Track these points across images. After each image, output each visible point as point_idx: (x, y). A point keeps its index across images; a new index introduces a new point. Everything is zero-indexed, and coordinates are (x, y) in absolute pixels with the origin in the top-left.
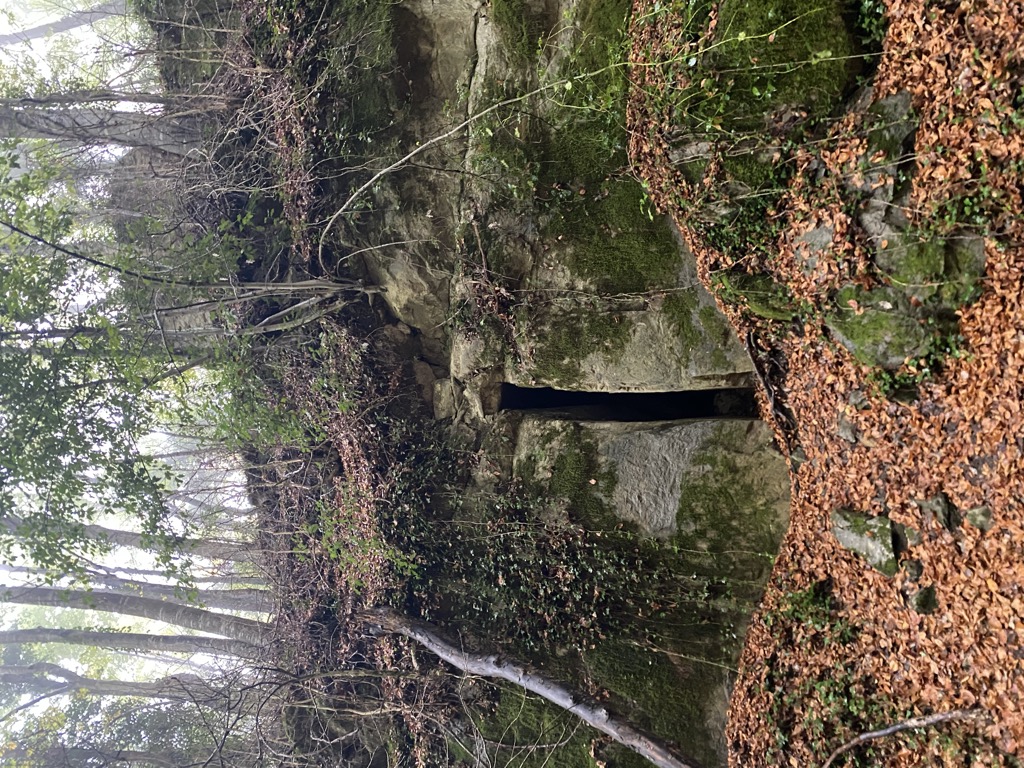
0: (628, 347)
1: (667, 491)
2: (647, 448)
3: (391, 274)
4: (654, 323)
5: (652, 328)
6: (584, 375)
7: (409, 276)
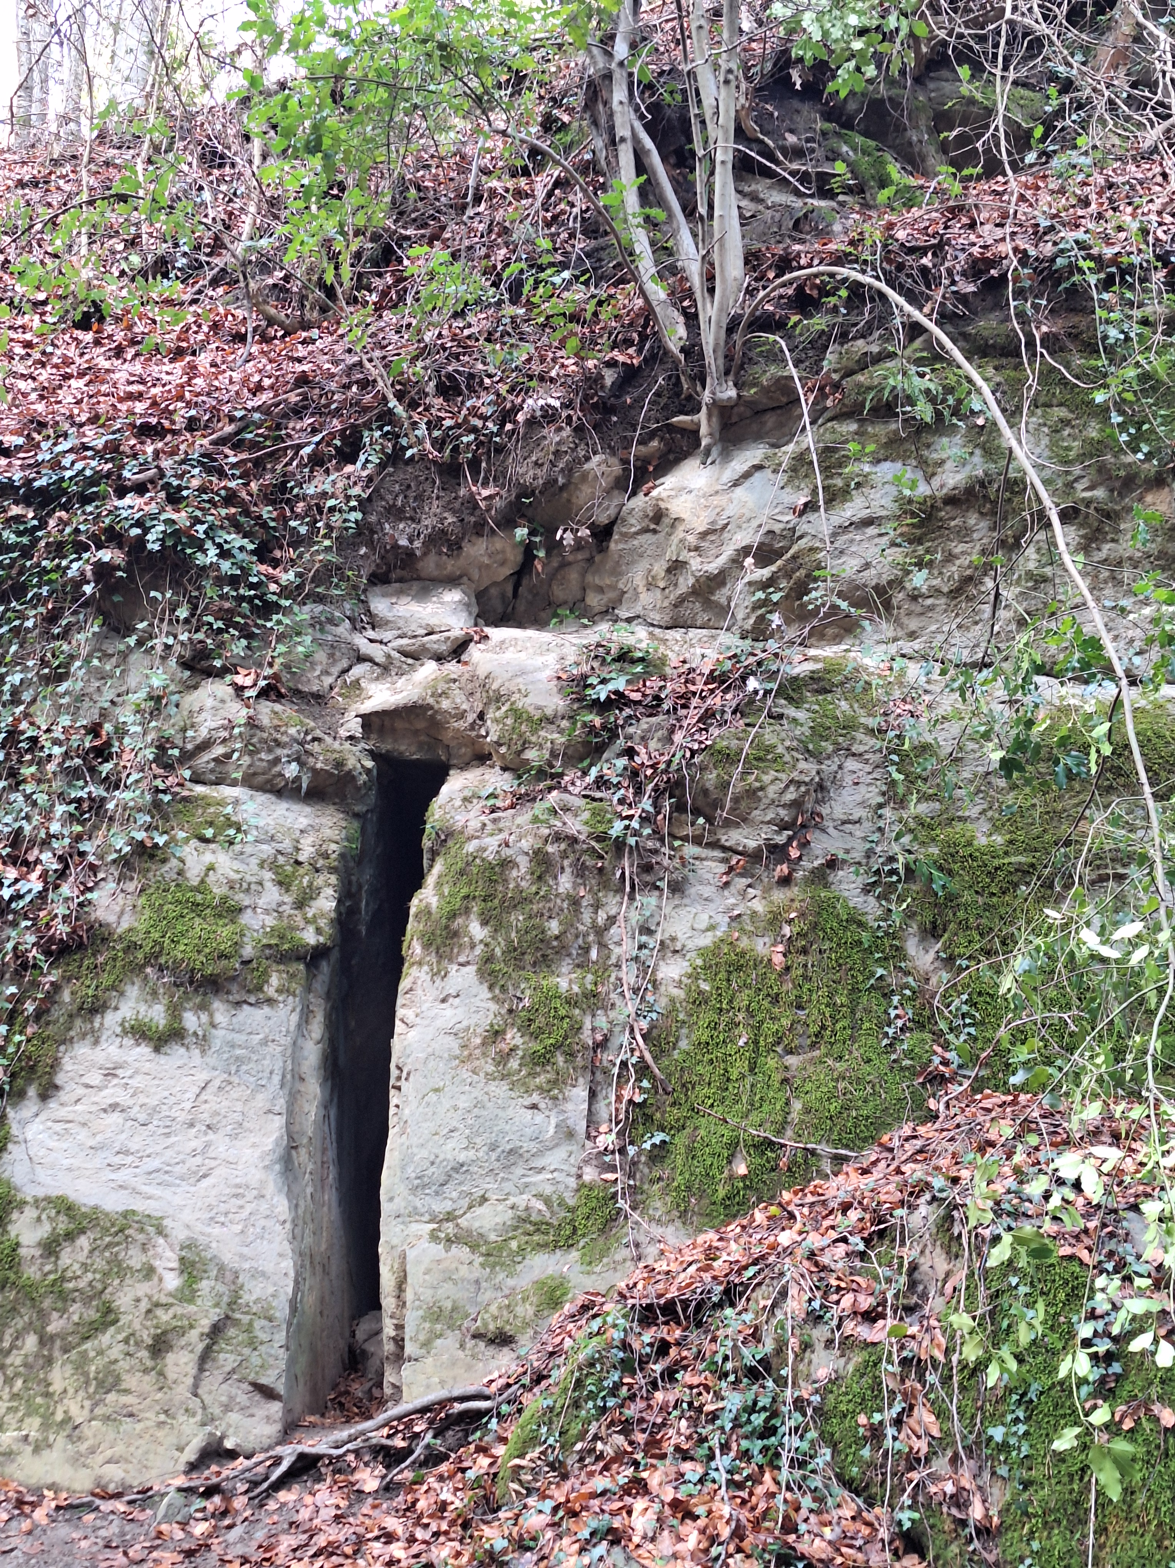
0: (500, 1089)
1: (122, 1176)
2: (238, 1131)
3: (747, 475)
4: (555, 1159)
5: (540, 1153)
6: (440, 974)
7: (742, 522)
